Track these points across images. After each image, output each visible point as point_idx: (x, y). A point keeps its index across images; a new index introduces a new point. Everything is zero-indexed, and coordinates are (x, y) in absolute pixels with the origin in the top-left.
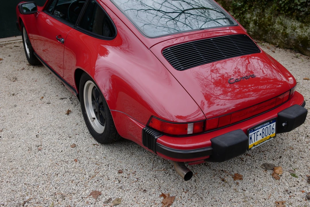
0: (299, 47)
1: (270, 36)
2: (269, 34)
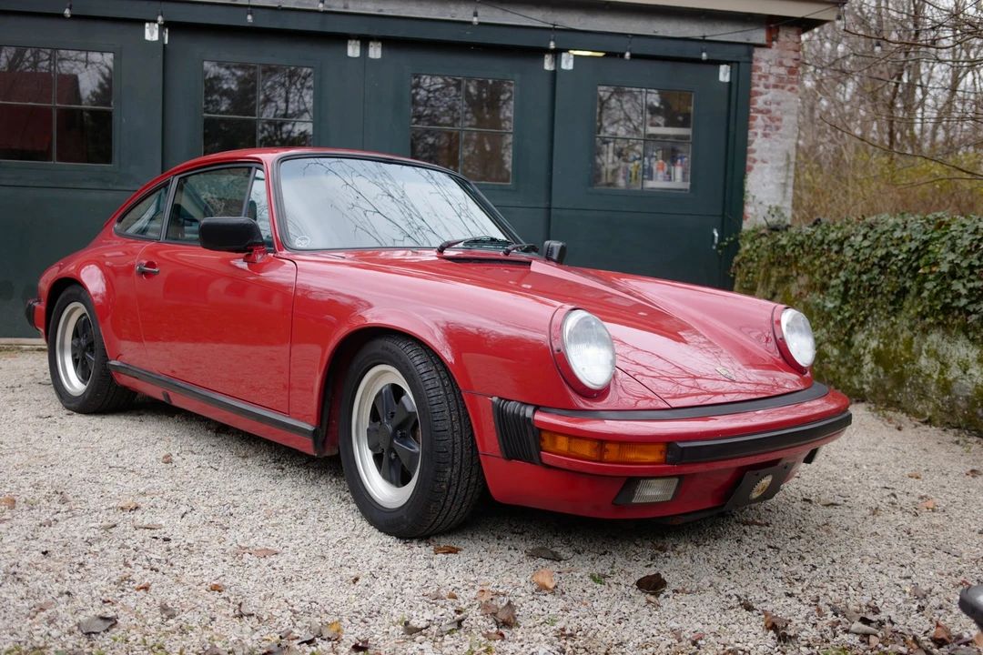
0: (978, 420)
1: (911, 392)
2: (906, 387)
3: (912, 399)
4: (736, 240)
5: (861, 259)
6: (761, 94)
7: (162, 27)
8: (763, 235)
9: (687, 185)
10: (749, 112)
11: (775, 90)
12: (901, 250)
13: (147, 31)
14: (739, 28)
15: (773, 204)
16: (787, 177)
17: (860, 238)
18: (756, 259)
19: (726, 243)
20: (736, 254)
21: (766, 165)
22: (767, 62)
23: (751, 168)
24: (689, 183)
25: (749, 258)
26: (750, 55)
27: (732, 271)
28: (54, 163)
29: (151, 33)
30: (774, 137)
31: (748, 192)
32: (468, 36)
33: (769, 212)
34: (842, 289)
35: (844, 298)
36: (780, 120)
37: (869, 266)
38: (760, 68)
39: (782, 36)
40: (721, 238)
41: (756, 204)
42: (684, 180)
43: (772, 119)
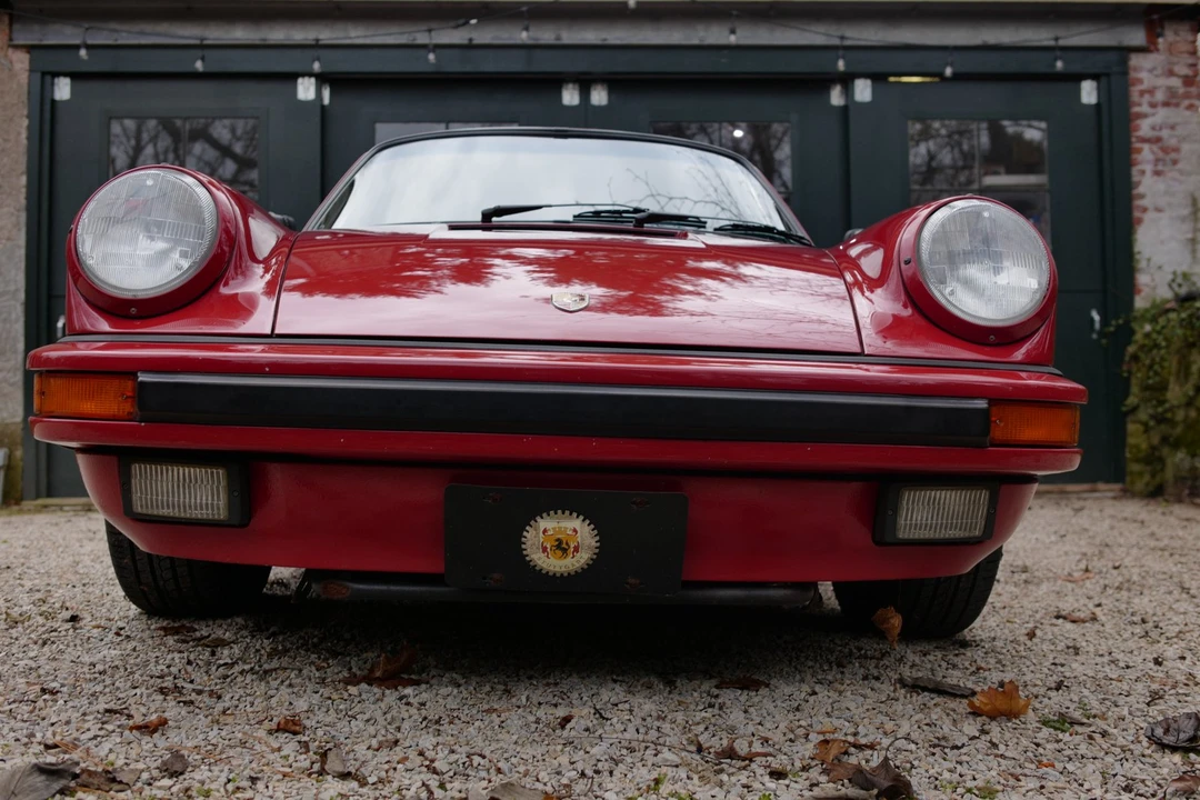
4: (1127, 323)
6: (1145, 116)
7: (320, 82)
8: (1170, 310)
10: (1130, 143)
11: (1166, 109)
13: (300, 89)
15: (1179, 270)
16: (1195, 230)
18: (1164, 344)
19: (1112, 329)
20: (1129, 343)
21: (1162, 214)
22: (1150, 71)
23: (1140, 221)
25: (1151, 343)
26: (1124, 63)
27: (1124, 368)
29: (306, 90)
30: (1170, 175)
31: (1139, 253)
32: (724, 64)
33: (1174, 280)
36: (1177, 150)
38: (1140, 81)
39: (1170, 32)
40: (1104, 322)
41: (1153, 270)
43: (1165, 150)
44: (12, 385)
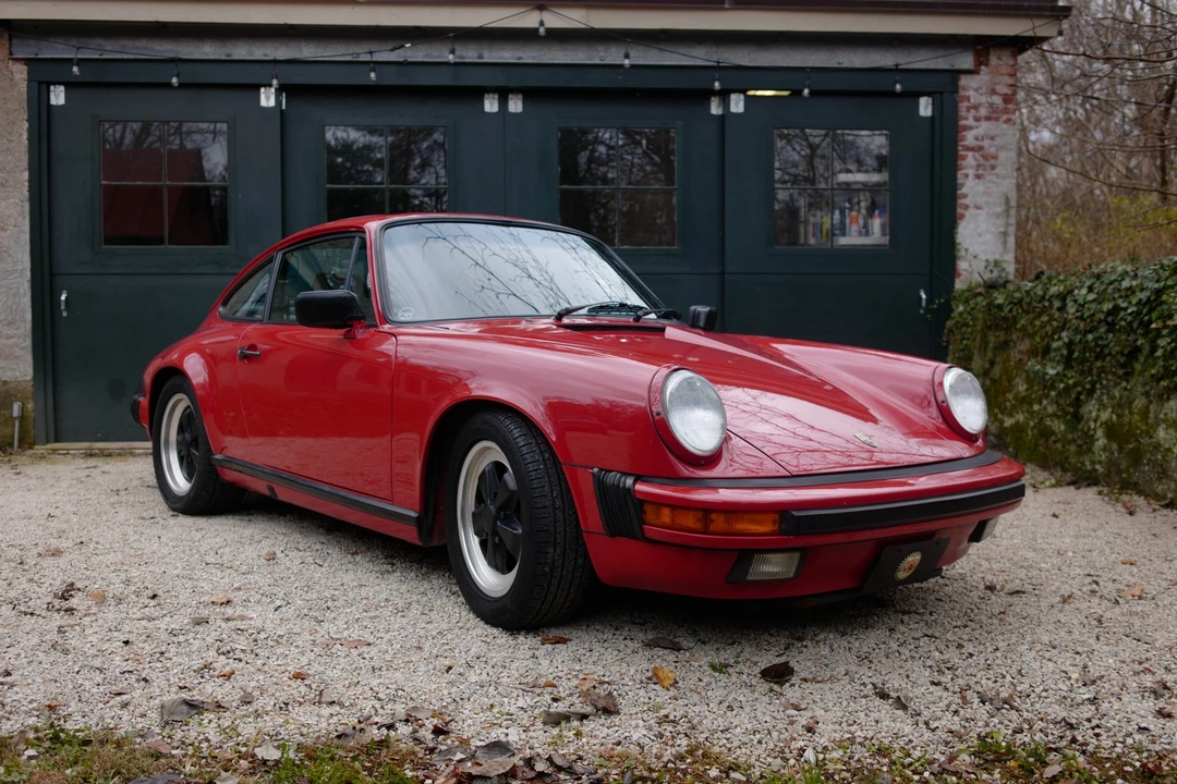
1: (1149, 470)
2: (1144, 464)
3: (1151, 479)
4: (948, 301)
5: (1085, 315)
6: (971, 128)
7: (279, 91)
8: (980, 294)
9: (886, 240)
10: (957, 151)
11: (988, 122)
12: (1130, 303)
13: (263, 97)
14: (941, 52)
15: (991, 258)
16: (1007, 225)
17: (1084, 291)
19: (935, 306)
20: (949, 317)
21: (980, 211)
22: (976, 90)
23: (962, 217)
24: (888, 238)
25: (963, 322)
26: (955, 83)
27: (944, 339)
28: (168, 247)
29: (268, 99)
30: (988, 178)
31: (960, 244)
32: (619, 81)
33: (986, 267)
34: (1065, 352)
35: (1068, 362)
36: (995, 157)
37: (1095, 324)
38: (967, 98)
39: (993, 60)
40: (930, 301)
41: (971, 258)
42: (884, 234)
43: (985, 157)
44: (22, 349)
